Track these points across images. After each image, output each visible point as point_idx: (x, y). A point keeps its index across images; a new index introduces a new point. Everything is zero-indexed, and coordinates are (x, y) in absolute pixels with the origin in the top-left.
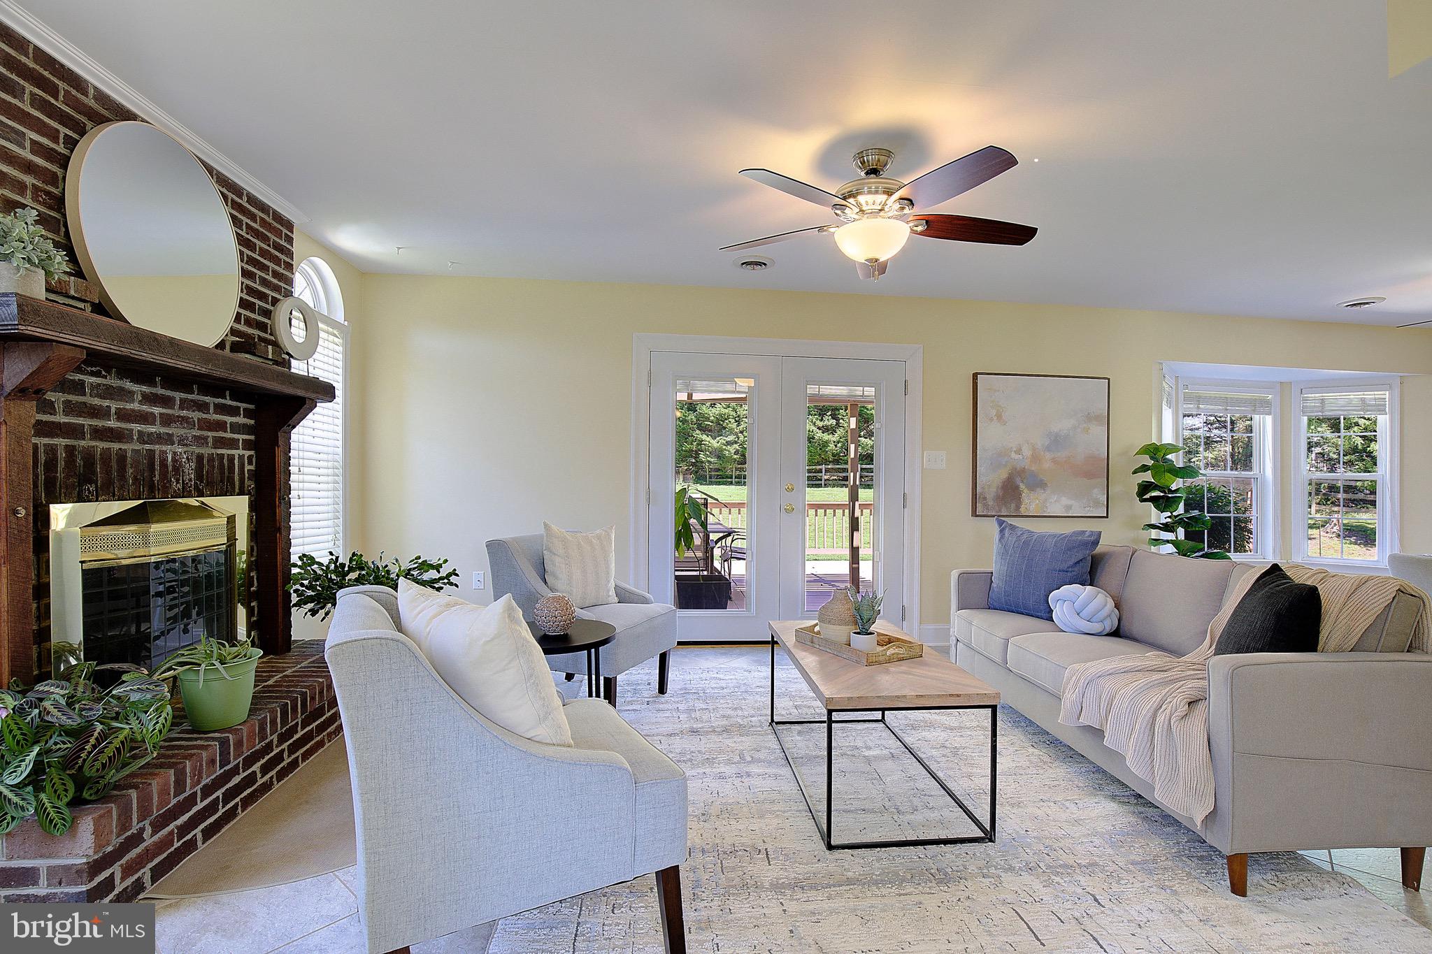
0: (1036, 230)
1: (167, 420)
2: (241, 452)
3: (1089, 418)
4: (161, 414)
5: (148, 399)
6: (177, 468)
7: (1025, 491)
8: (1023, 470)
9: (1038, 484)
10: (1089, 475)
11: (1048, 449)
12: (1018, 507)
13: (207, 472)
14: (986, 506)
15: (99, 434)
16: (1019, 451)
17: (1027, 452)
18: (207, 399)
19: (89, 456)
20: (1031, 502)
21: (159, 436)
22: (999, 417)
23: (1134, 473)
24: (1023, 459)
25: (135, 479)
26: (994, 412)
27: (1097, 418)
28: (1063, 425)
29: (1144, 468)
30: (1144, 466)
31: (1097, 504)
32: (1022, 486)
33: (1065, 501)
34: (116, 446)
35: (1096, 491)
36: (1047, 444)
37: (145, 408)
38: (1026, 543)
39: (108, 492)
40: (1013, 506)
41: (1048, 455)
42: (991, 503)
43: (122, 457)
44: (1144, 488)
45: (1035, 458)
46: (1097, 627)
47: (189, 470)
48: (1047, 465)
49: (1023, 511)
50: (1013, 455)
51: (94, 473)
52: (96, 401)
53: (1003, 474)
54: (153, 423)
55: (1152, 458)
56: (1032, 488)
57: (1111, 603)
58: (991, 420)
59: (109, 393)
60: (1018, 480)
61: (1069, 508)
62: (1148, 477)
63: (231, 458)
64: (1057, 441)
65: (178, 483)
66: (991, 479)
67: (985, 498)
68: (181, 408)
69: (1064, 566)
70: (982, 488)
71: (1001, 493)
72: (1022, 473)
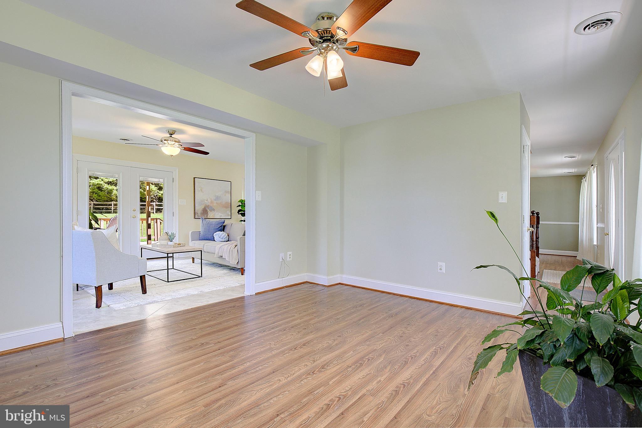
0: (209, 153)
3: (226, 192)
7: (209, 211)
9: (212, 209)
10: (226, 207)
11: (215, 200)
14: (198, 216)
16: (207, 200)
17: (209, 201)
20: (211, 215)
22: (201, 190)
23: (237, 207)
24: (208, 203)
26: (200, 189)
27: (228, 192)
28: (219, 194)
29: (239, 206)
30: (239, 205)
31: (228, 215)
32: (208, 210)
33: (220, 214)
35: (228, 212)
36: (215, 198)
38: (208, 223)
40: (206, 216)
41: (215, 202)
44: (239, 211)
45: (212, 202)
46: (224, 240)
48: (215, 204)
49: (209, 217)
50: (205, 201)
53: (203, 207)
55: (241, 203)
56: (211, 211)
57: (227, 235)
58: (199, 191)
60: (207, 209)
61: (221, 216)
62: (240, 208)
64: (217, 198)
66: (199, 208)
67: (198, 214)
69: (217, 228)
70: (197, 210)
71: (202, 212)
72: (208, 206)
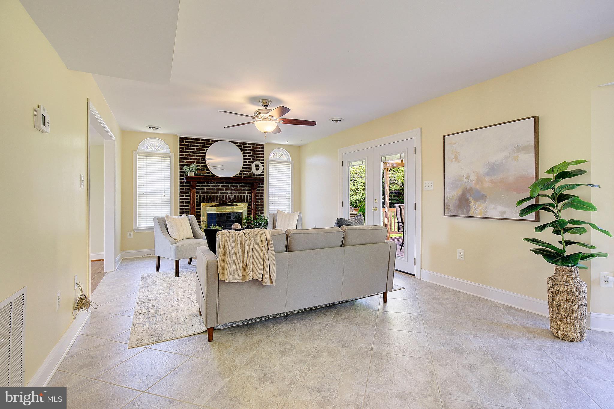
1: (226, 190)
2: (247, 194)
3: (519, 149)
4: (225, 189)
5: (222, 186)
6: (229, 198)
7: (473, 202)
8: (471, 189)
9: (481, 197)
10: (519, 190)
11: (487, 174)
12: (468, 211)
13: (237, 198)
14: (449, 210)
15: (212, 193)
16: (468, 177)
17: (473, 177)
18: (237, 185)
19: (210, 196)
20: (476, 209)
21: (225, 192)
22: (456, 158)
24: (471, 182)
25: (219, 200)
26: (453, 156)
27: (526, 148)
28: (497, 158)
32: (471, 199)
33: (500, 208)
34: (215, 194)
36: (486, 171)
37: (222, 188)
39: (214, 201)
40: (465, 210)
41: (487, 179)
42: (452, 208)
43: (217, 196)
45: (479, 180)
47: (232, 198)
48: (487, 185)
49: (471, 214)
50: (465, 180)
51: (211, 199)
52: (212, 188)
53: (459, 192)
54: (224, 190)
56: (477, 200)
58: (452, 161)
59: (214, 186)
60: (468, 196)
61: (503, 213)
63: (244, 196)
64: (493, 169)
65: (229, 200)
66: (453, 194)
67: (449, 206)
68: (230, 187)
70: (448, 200)
71: (458, 203)
72: (470, 191)
